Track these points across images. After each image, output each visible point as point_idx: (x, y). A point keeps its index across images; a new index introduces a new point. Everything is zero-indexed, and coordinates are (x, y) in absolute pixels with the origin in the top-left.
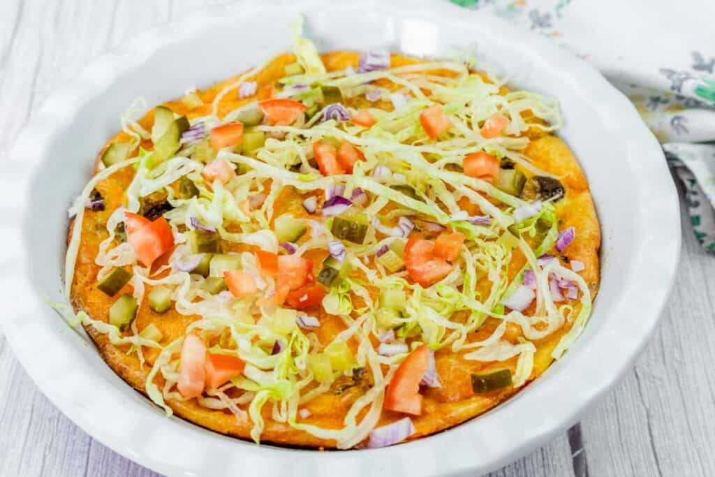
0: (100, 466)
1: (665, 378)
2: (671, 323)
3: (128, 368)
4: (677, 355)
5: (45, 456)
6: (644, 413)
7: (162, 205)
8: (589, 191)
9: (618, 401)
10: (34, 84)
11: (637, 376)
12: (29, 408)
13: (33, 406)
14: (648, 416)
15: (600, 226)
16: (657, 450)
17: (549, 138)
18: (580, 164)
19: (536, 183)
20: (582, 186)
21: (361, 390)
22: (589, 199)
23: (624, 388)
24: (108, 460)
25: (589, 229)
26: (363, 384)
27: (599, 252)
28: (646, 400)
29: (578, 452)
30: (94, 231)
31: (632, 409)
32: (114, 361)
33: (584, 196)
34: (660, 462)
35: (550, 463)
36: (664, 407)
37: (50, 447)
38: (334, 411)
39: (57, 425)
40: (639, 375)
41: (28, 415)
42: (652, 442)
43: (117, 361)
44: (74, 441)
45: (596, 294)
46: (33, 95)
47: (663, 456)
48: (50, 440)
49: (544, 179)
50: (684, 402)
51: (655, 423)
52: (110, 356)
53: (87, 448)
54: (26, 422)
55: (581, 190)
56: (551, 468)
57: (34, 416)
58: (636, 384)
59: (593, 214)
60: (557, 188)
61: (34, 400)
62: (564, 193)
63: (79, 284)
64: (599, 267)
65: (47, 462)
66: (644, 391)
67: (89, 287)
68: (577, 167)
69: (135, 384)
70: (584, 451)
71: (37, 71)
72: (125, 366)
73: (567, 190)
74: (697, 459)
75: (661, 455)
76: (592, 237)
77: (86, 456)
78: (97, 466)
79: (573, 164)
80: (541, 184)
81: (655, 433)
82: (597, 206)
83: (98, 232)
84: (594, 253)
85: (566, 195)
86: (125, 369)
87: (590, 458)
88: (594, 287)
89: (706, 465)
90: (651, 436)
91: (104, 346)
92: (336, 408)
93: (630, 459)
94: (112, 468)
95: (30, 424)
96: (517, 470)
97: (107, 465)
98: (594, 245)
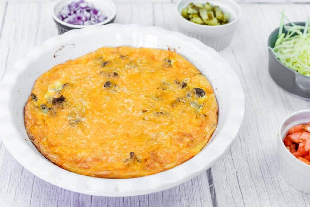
0: (37, 193)
1: (243, 160)
2: (245, 141)
3: (48, 154)
4: (247, 152)
5: (16, 190)
6: (235, 172)
7: (59, 99)
8: (214, 93)
9: (226, 168)
10: (7, 61)
11: (233, 159)
12: (10, 174)
13: (11, 173)
14: (237, 173)
15: (218, 105)
16: (240, 184)
17: (199, 75)
18: (211, 84)
19: (195, 90)
20: (211, 91)
21: (133, 159)
22: (214, 95)
23: (228, 163)
24: (40, 191)
25: (214, 105)
26: (134, 158)
27: (218, 114)
28: (236, 168)
29: (211, 185)
30: (34, 108)
31: (231, 170)
32: (43, 152)
33: (213, 94)
34: (241, 188)
35: (202, 189)
36: (242, 169)
37: (18, 187)
38: (123, 167)
39: (20, 180)
40: (233, 158)
41: (9, 176)
42: (238, 181)
43: (44, 152)
44: (27, 185)
45: (216, 127)
46: (6, 65)
47: (242, 186)
48: (18, 185)
49: (197, 89)
50: (249, 168)
51: (239, 175)
52: (42, 150)
53: (32, 187)
54: (9, 178)
55: (211, 93)
56: (202, 191)
57: (12, 177)
58: (232, 162)
59: (215, 100)
60: (202, 92)
61: (11, 172)
62: (205, 94)
63: (29, 127)
64: (218, 118)
65: (17, 192)
66: (235, 164)
67: (33, 128)
68: (210, 85)
69: (51, 160)
70: (214, 185)
71: (8, 56)
72: (47, 153)
73: (206, 93)
74: (254, 186)
75: (241, 185)
76: (215, 108)
77: (31, 190)
78: (36, 193)
79: (208, 84)
80: (197, 91)
81: (239, 178)
82: (217, 98)
83: (36, 109)
84: (216, 114)
85: (205, 95)
86: (47, 154)
87: (216, 187)
88: (216, 125)
89: (257, 189)
90: (238, 179)
91: (39, 147)
92: (124, 166)
93: (230, 187)
94: (41, 194)
95: (10, 180)
96: (190, 192)
97: (39, 193)
98: (216, 111)
